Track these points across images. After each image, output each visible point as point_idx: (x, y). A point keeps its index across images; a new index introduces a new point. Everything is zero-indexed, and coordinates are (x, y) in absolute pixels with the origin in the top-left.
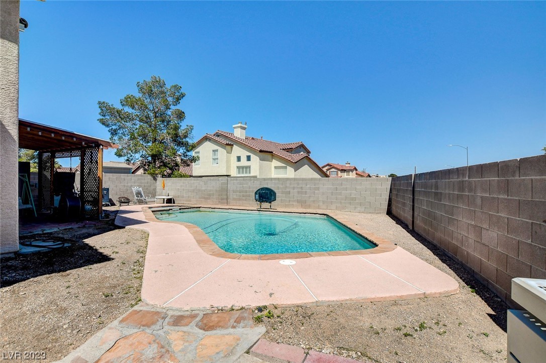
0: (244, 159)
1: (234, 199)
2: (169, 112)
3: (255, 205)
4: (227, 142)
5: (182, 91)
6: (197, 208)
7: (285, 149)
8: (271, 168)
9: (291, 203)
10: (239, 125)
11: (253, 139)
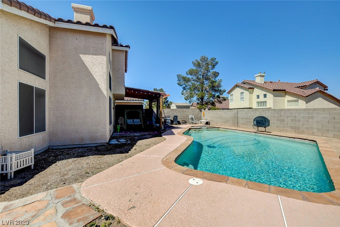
0: (262, 97)
1: (242, 124)
2: (209, 74)
4: (250, 87)
6: (217, 128)
7: (300, 87)
8: (284, 101)
9: (285, 128)
10: (259, 74)
11: (271, 82)
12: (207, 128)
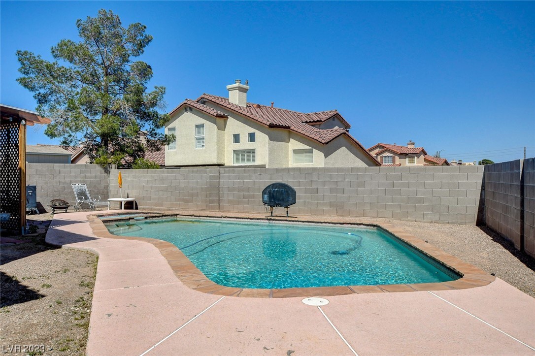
0: (244, 138)
1: (230, 202)
2: (127, 67)
3: (264, 211)
4: (219, 112)
5: (147, 33)
6: (172, 215)
7: (310, 122)
8: (287, 151)
9: (320, 207)
10: (237, 85)
11: (258, 106)
12: (146, 218)
